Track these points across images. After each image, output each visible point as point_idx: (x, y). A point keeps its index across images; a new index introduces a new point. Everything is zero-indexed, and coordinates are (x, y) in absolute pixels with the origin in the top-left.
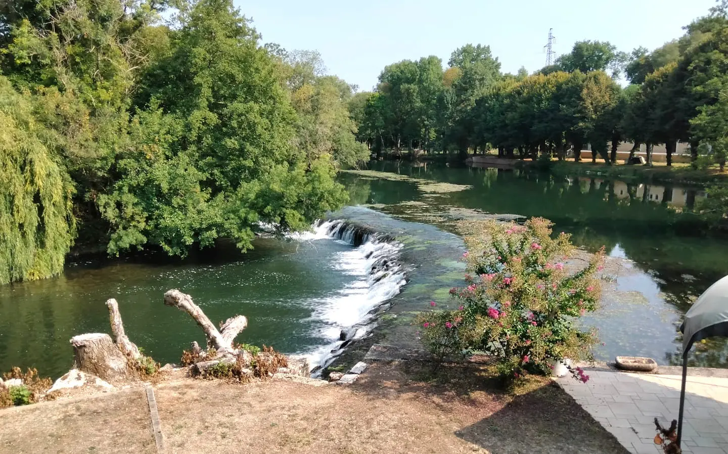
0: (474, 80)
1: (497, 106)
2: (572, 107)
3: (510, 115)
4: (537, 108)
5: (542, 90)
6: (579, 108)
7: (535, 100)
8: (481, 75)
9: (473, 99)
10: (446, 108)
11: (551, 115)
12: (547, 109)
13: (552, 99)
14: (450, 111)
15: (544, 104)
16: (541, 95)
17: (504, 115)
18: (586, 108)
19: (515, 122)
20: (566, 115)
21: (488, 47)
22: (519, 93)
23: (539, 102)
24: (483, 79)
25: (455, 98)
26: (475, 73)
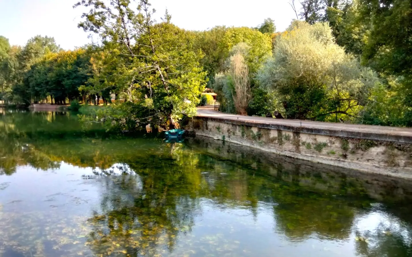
0: (30, 53)
1: (43, 69)
2: (86, 69)
3: (50, 75)
4: (65, 70)
5: (68, 59)
6: (90, 70)
7: (63, 64)
8: (35, 50)
9: (28, 65)
10: (11, 71)
11: (74, 75)
12: (71, 70)
13: (74, 64)
14: (14, 73)
15: (69, 68)
16: (67, 62)
17: (46, 75)
18: (93, 70)
19: (52, 79)
20: (82, 75)
21: (53, 38)
22: (56, 60)
23: (66, 65)
24: (37, 53)
25: (17, 65)
26: (31, 48)
